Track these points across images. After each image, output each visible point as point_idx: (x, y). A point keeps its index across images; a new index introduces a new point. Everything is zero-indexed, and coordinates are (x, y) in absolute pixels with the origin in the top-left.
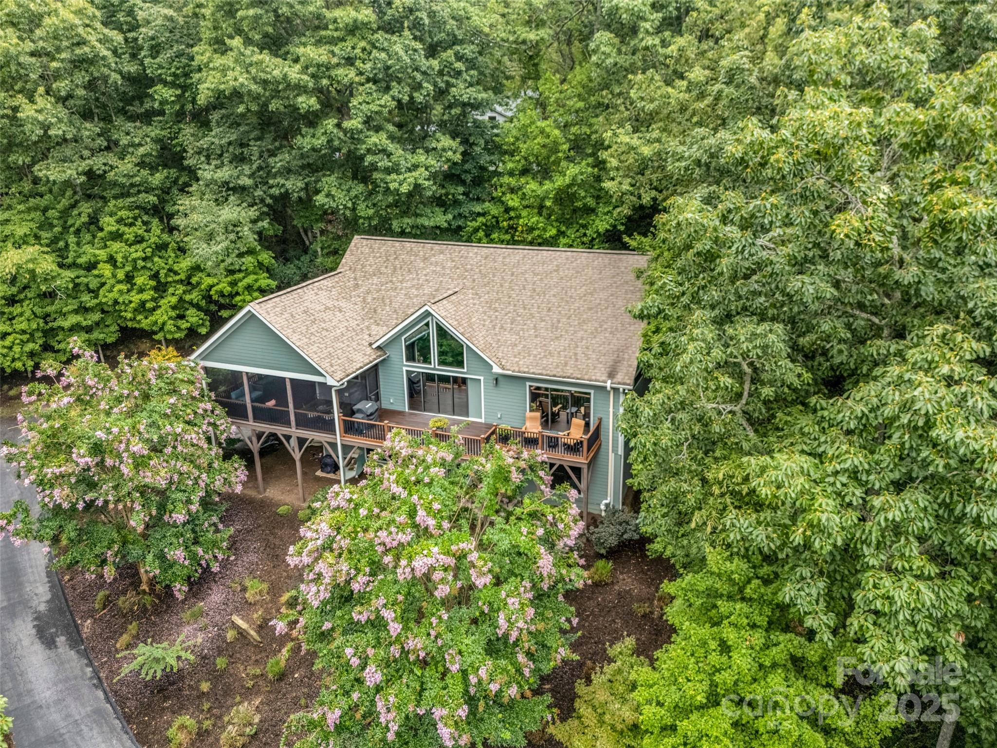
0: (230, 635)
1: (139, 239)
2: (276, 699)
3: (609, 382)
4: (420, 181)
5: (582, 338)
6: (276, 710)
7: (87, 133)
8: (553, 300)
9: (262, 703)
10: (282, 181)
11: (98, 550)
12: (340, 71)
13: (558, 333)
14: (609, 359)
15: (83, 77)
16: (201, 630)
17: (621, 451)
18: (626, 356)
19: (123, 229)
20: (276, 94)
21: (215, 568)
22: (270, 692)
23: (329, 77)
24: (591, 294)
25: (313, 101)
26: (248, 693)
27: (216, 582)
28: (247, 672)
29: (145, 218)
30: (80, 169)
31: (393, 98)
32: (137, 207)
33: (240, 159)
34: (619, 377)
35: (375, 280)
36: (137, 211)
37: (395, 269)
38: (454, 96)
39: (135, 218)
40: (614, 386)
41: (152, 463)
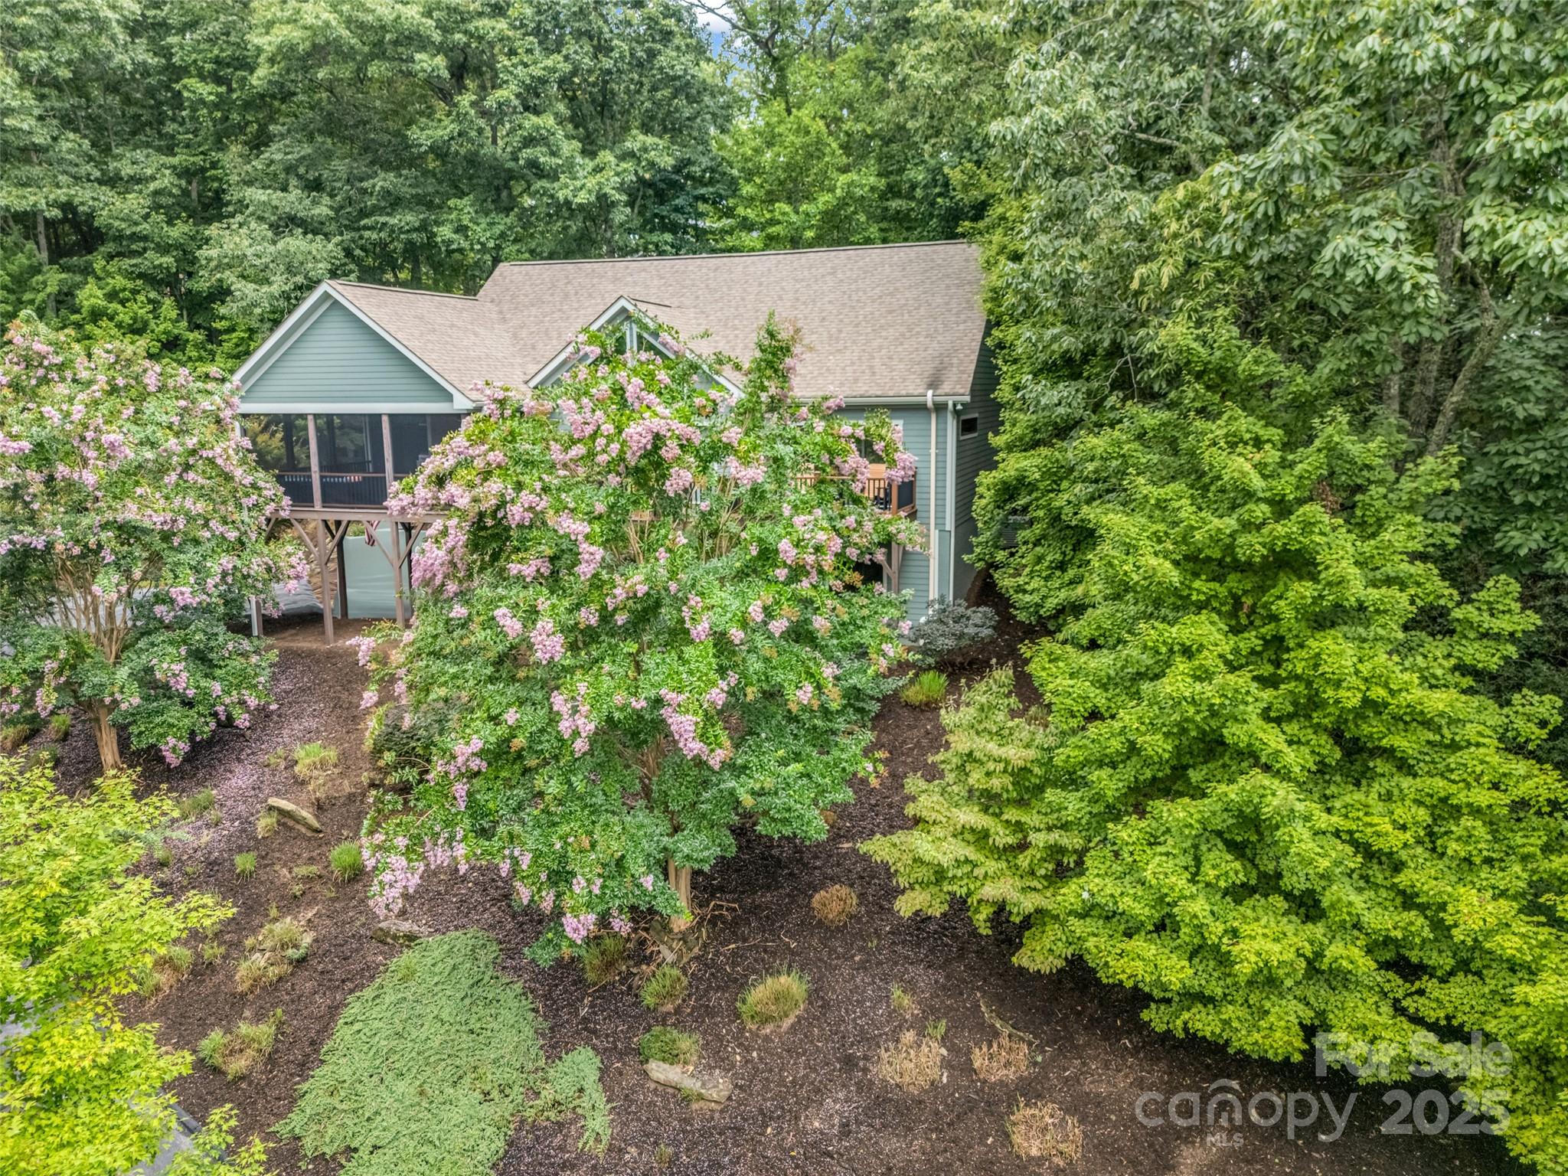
0: (264, 824)
1: (139, 325)
2: (345, 910)
3: (930, 393)
4: (607, 190)
5: (880, 348)
6: (344, 923)
7: (69, 145)
8: (830, 307)
9: (318, 915)
10: (383, 219)
11: (28, 662)
12: (484, 24)
13: (840, 346)
14: (929, 369)
15: (71, 52)
16: (208, 826)
17: (950, 524)
18: (955, 361)
19: (115, 306)
20: (379, 51)
21: (242, 720)
22: (333, 900)
23: (465, 32)
24: (891, 294)
25: (440, 61)
26: (291, 903)
27: (239, 760)
28: (290, 874)
29: (153, 295)
30: (52, 197)
31: (567, 58)
32: (141, 276)
33: (315, 186)
34: (946, 387)
35: (534, 311)
36: (139, 282)
37: (566, 296)
38: (661, 69)
39: (135, 292)
40: (938, 399)
41: (139, 491)
